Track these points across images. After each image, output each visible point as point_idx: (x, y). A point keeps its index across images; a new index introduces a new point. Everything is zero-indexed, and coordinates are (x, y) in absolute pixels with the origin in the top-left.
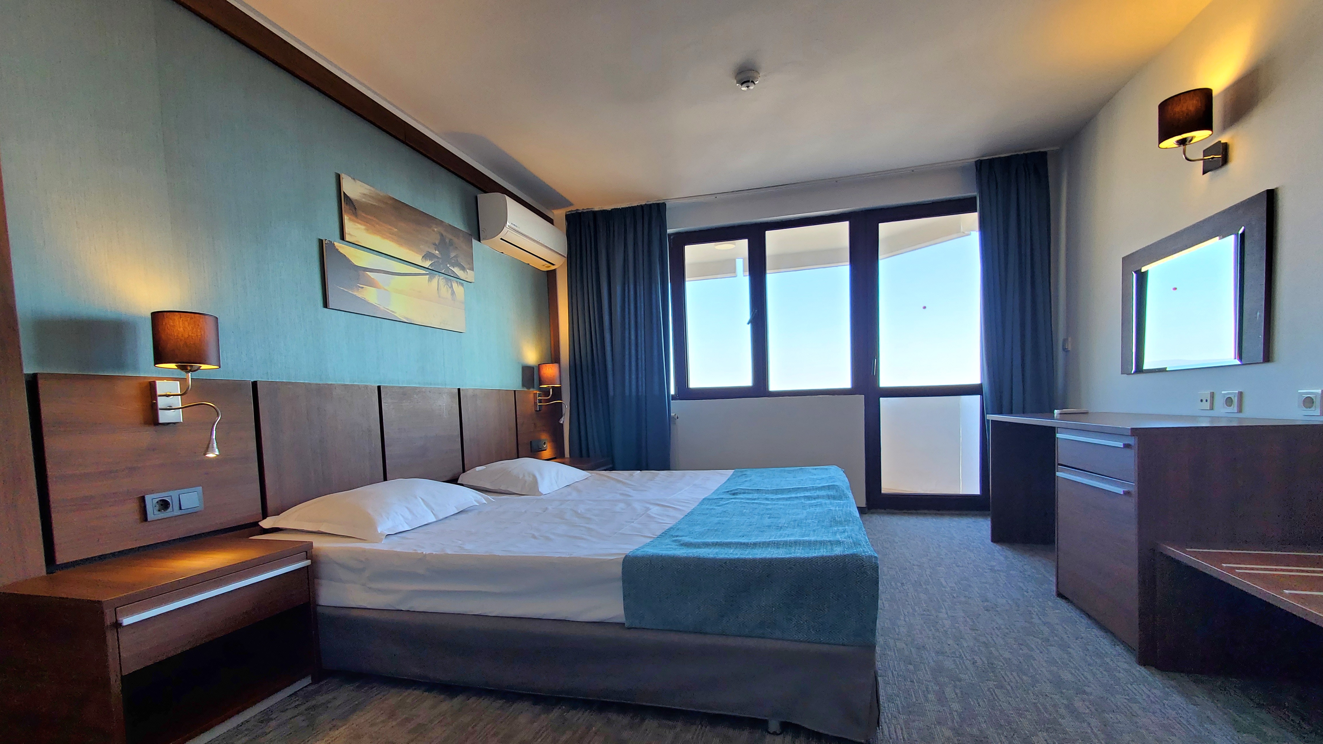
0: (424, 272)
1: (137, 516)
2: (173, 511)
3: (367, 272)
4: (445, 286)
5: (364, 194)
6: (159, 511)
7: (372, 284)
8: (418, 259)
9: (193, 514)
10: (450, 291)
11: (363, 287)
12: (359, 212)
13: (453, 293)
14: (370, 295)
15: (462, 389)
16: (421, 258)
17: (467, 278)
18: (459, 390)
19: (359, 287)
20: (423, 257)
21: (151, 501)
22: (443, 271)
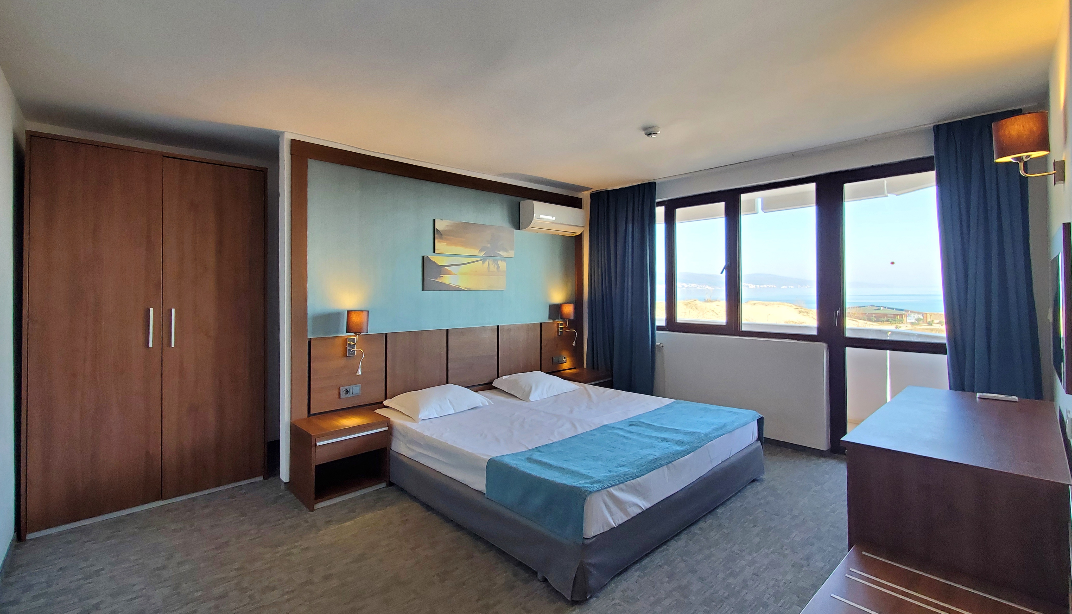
0: (480, 259)
1: (337, 396)
2: (350, 395)
3: (446, 268)
4: (493, 264)
5: (447, 226)
6: (345, 394)
7: (449, 273)
8: (476, 253)
9: (356, 396)
10: (496, 266)
11: (442, 276)
12: (444, 236)
13: (498, 267)
14: (446, 280)
15: (501, 326)
16: (478, 251)
17: (509, 256)
18: (498, 326)
19: (441, 276)
20: (479, 251)
21: (343, 389)
22: (492, 256)
